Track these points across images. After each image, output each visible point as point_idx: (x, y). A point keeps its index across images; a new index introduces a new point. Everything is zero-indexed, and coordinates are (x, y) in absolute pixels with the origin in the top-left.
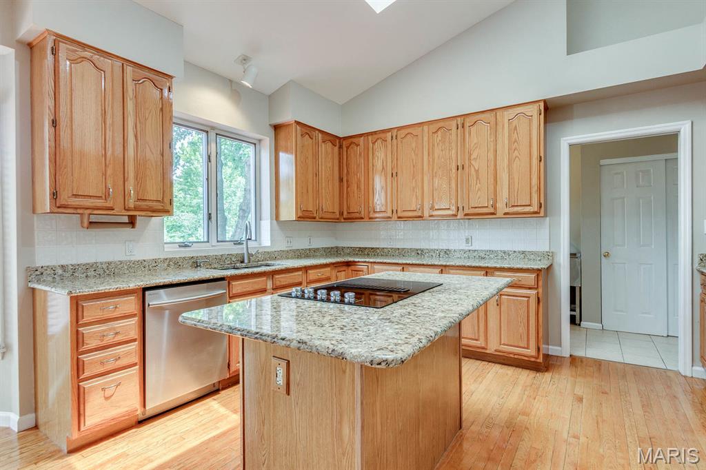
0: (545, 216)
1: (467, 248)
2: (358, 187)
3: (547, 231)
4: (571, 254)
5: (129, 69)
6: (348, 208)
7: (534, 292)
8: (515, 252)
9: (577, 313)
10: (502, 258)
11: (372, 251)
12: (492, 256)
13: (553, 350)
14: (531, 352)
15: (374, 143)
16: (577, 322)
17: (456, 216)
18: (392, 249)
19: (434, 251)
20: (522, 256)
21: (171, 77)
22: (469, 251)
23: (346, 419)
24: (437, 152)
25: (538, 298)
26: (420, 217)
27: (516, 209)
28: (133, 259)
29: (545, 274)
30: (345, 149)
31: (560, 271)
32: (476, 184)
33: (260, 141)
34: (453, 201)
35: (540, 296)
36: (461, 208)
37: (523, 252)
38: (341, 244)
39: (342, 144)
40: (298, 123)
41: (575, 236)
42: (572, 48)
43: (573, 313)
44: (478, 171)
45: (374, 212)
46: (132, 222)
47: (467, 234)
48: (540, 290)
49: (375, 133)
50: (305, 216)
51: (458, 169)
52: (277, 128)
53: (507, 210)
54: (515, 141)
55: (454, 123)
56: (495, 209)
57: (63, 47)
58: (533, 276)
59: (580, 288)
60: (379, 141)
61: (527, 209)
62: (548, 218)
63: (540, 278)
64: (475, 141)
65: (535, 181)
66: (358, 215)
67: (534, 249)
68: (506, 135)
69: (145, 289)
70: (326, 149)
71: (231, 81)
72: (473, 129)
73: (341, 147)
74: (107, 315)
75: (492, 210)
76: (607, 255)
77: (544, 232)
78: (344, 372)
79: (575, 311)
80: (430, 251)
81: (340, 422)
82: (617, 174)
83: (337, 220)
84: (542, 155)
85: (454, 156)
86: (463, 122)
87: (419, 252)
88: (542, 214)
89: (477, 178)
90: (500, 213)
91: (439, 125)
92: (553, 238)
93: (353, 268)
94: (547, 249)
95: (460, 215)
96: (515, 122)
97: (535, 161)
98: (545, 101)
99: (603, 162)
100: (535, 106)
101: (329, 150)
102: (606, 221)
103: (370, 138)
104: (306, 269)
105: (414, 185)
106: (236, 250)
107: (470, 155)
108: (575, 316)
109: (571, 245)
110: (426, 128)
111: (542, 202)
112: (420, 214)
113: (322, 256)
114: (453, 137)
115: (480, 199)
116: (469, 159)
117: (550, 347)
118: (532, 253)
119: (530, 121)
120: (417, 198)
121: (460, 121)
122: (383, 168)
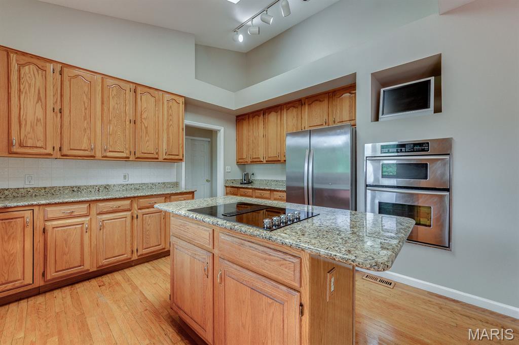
1: (124, 183)
3: (175, 170)
8: (159, 183)
10: (151, 188)
12: (144, 187)
15: (21, 65)
18: (33, 188)
19: (93, 187)
22: (127, 185)
24: (112, 103)
26: (92, 156)
27: (170, 157)
32: (146, 137)
34: (127, 147)
36: (133, 153)
37: (164, 183)
44: (147, 127)
49: (23, 54)
51: (130, 122)
53: (166, 157)
54: (171, 115)
55: (127, 86)
56: (158, 155)
61: (177, 157)
65: (181, 142)
67: (169, 181)
68: (166, 109)
72: (143, 97)
75: (156, 156)
77: (174, 171)
80: (87, 187)
85: (128, 112)
86: (135, 88)
87: (75, 189)
89: (147, 133)
90: (161, 158)
91: (114, 82)
92: (178, 174)
94: (175, 181)
95: (132, 158)
96: (170, 103)
97: (181, 130)
98: (185, 98)
100: (181, 99)
103: (14, 56)
107: (141, 115)
111: (183, 153)
112: (92, 154)
114: (127, 96)
115: (148, 147)
116: (140, 118)
118: (169, 183)
120: (89, 140)
121: (132, 86)
122: (39, 99)
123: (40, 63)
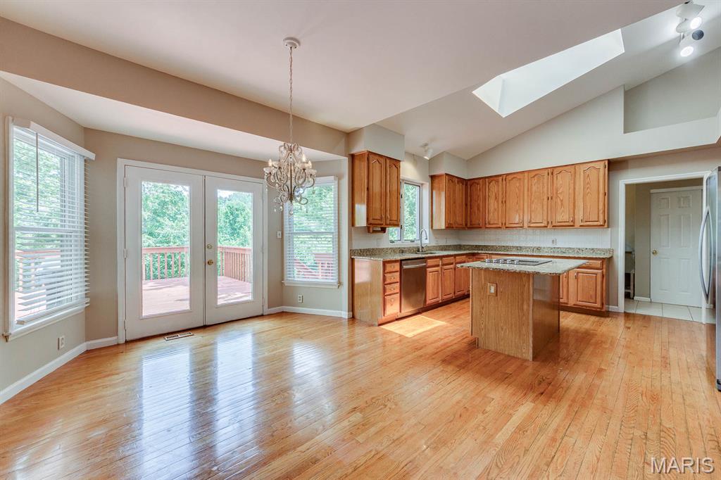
0: (608, 227)
1: (552, 246)
2: (478, 209)
3: (609, 236)
4: (626, 252)
5: (388, 161)
6: (471, 221)
7: (600, 271)
8: (586, 249)
9: (631, 292)
10: (579, 252)
11: (486, 247)
12: (570, 251)
13: (612, 308)
14: (598, 305)
15: (489, 183)
16: (632, 297)
17: (546, 227)
19: (529, 248)
20: (592, 252)
21: (400, 161)
22: (554, 248)
23: (525, 303)
24: (534, 188)
25: (603, 276)
26: (521, 227)
27: (588, 223)
28: (380, 247)
29: (608, 262)
30: (469, 186)
31: (618, 261)
32: (561, 208)
33: (422, 184)
34: (545, 218)
35: (604, 273)
36: (550, 222)
37: (593, 249)
38: (463, 243)
39: (468, 184)
40: (446, 174)
41: (630, 240)
42: (627, 130)
43: (628, 291)
44: (562, 200)
45: (489, 224)
46: (383, 230)
47: (553, 237)
48: (604, 270)
49: (491, 177)
50: (449, 227)
51: (548, 199)
52: (433, 177)
53: (582, 224)
54: (588, 184)
55: (546, 172)
56: (574, 223)
57: (371, 156)
58: (600, 262)
59: (634, 274)
60: (494, 182)
61: (596, 223)
62: (610, 229)
63: (604, 263)
64: (561, 182)
65: (601, 207)
66: (478, 226)
67: (598, 247)
68: (582, 179)
69: (401, 260)
70: (459, 187)
71: (414, 155)
72: (559, 176)
73: (466, 185)
74: (392, 270)
75: (572, 224)
76: (655, 253)
77: (607, 237)
78: (525, 286)
79: (629, 289)
80: (526, 247)
81: (522, 304)
82: (663, 199)
83: (463, 228)
84: (606, 192)
85: (546, 192)
86: (552, 171)
87: (519, 248)
88: (606, 226)
89: (562, 205)
90: (578, 223)
91: (535, 174)
92: (613, 240)
93: (477, 256)
94: (609, 247)
95: (550, 226)
96: (588, 172)
97: (601, 196)
98: (609, 160)
99: (652, 191)
100: (602, 163)
101: (461, 187)
102: (654, 231)
103: (487, 180)
104: (455, 256)
105: (517, 208)
106: (413, 245)
107: (557, 191)
108: (629, 293)
109: (626, 245)
110: (526, 174)
111: (606, 219)
112: (521, 225)
113: (452, 250)
114: (545, 180)
115: (563, 216)
116: (557, 193)
117: (610, 306)
118: (598, 250)
119: (599, 172)
120: (519, 216)
121: (550, 171)
122: (496, 198)
123: (495, 178)
